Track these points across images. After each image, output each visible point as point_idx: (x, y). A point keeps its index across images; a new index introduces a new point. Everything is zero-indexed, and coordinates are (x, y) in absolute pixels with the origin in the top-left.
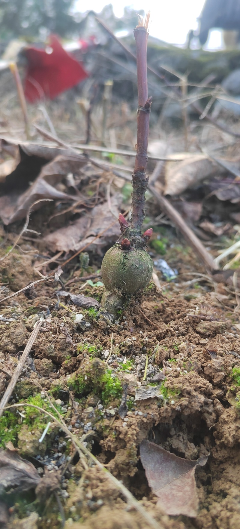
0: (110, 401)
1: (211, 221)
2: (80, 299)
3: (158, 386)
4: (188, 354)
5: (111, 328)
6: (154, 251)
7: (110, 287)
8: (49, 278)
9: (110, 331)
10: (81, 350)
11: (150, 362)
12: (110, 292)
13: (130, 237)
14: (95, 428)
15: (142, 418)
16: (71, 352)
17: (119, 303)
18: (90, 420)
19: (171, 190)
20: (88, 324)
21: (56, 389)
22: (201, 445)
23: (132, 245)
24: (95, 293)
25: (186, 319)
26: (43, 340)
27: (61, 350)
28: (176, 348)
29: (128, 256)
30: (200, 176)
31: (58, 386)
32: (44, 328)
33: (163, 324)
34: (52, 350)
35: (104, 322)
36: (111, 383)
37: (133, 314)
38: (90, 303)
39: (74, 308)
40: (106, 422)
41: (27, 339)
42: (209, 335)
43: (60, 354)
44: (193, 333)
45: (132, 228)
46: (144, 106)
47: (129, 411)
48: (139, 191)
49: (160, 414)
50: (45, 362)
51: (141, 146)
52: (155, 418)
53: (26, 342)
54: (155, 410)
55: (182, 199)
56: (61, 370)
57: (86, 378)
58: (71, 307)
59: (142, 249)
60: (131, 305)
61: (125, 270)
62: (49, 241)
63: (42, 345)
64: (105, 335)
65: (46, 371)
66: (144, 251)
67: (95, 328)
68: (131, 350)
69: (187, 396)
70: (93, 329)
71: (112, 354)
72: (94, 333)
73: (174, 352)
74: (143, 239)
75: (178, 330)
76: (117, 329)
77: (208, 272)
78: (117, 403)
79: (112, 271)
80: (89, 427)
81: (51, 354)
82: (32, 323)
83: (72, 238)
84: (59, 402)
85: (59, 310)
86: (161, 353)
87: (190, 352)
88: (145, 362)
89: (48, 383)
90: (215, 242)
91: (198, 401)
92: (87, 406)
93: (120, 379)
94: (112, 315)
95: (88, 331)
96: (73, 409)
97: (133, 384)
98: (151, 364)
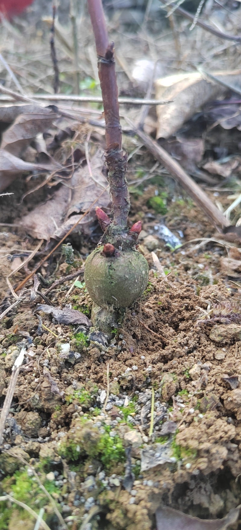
0: (113, 466)
1: (216, 157)
2: (65, 316)
3: (168, 442)
4: (203, 384)
5: (107, 354)
6: (153, 212)
7: (99, 303)
8: (23, 299)
9: (105, 357)
10: (71, 400)
11: (157, 398)
12: (99, 307)
13: (113, 237)
14: (98, 502)
15: (152, 488)
16: (60, 400)
17: (113, 319)
18: (91, 494)
19: (164, 132)
20: (77, 355)
21: (45, 462)
22: (228, 491)
23: (118, 248)
24: (84, 304)
25: (196, 327)
26: (25, 388)
27: (48, 400)
28: (186, 375)
29: (114, 266)
30: (199, 103)
31: (47, 458)
32: (26, 366)
33: (169, 330)
34: (37, 401)
35: (96, 349)
36: (111, 447)
37: (132, 328)
38: (78, 320)
39: (60, 330)
40: (111, 495)
41: (7, 387)
42: (226, 343)
43: (47, 405)
44: (206, 343)
45: (115, 225)
46: (104, 55)
47: (136, 480)
48: (117, 175)
49: (173, 480)
50: (30, 420)
51: (110, 114)
52: (169, 486)
53: (5, 392)
54: (167, 478)
55: (179, 139)
56: (51, 423)
57: (78, 449)
58: (56, 328)
59: (132, 249)
60: (128, 320)
61: (113, 284)
62: (27, 225)
63: (25, 394)
64: (99, 363)
65: (33, 430)
66: (134, 251)
67: (87, 357)
68: (132, 386)
69: (206, 455)
70: (85, 359)
71: (110, 395)
72: (86, 364)
73: (185, 380)
74: (130, 238)
75: (187, 344)
76: (114, 354)
77: (218, 229)
78: (121, 469)
79: (97, 286)
80: (91, 503)
81: (37, 407)
82: (12, 361)
83: (52, 218)
84: (51, 476)
85: (42, 335)
86: (169, 388)
87: (204, 381)
88: (149, 399)
89: (37, 448)
90: (224, 186)
91: (220, 457)
92: (85, 475)
93: (122, 437)
94: (106, 336)
95: (79, 362)
96: (68, 481)
97: (137, 445)
98: (159, 400)
